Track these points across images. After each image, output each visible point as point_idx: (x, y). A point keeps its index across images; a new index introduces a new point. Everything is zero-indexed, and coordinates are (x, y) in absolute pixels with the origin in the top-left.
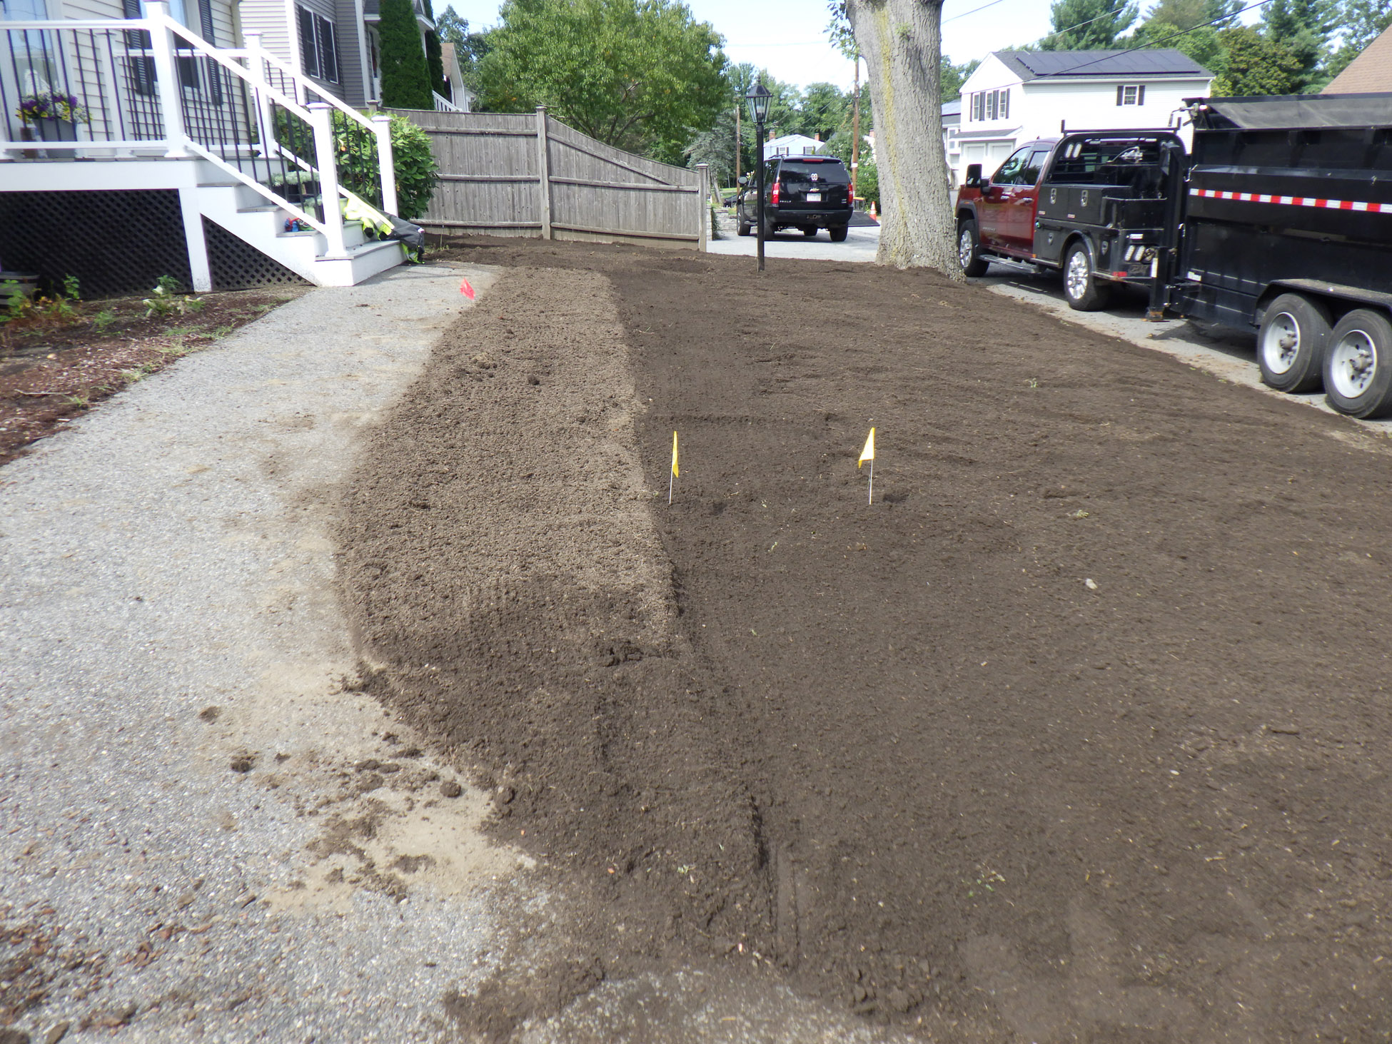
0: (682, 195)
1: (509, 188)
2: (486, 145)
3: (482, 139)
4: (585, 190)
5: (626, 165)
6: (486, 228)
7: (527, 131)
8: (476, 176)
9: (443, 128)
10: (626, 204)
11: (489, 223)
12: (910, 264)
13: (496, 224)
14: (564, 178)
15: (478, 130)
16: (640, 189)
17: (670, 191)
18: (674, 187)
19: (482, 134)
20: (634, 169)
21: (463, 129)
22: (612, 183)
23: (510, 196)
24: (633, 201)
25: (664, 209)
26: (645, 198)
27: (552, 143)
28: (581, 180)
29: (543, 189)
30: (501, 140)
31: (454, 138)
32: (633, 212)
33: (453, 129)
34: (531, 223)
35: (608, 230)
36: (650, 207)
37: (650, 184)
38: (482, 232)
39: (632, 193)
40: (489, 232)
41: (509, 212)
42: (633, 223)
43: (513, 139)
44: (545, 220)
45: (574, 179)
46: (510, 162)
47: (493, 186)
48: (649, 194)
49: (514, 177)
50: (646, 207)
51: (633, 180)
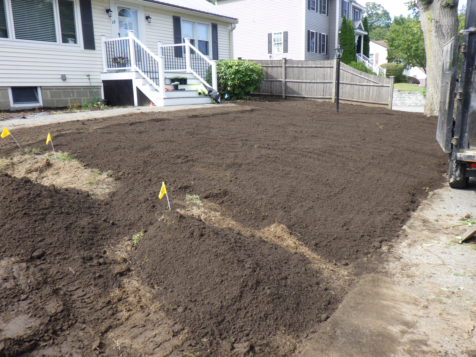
0: (384, 88)
1: (323, 85)
2: (317, 70)
4: (348, 86)
5: (363, 77)
7: (330, 66)
8: (313, 81)
9: (304, 65)
10: (362, 91)
12: (432, 115)
13: (317, 97)
14: (341, 82)
15: (314, 66)
16: (368, 86)
17: (379, 86)
20: (366, 78)
21: (310, 66)
22: (358, 83)
23: (323, 88)
24: (365, 90)
25: (376, 93)
28: (347, 82)
29: (334, 85)
30: (322, 69)
32: (365, 94)
33: (307, 66)
34: (329, 97)
35: (355, 100)
36: (371, 92)
37: (372, 84)
38: (313, 99)
39: (365, 87)
40: (315, 100)
41: (322, 93)
42: (364, 98)
43: (326, 68)
44: (333, 96)
46: (324, 76)
47: (318, 84)
48: (371, 87)
49: (325, 81)
50: (369, 92)
51: (366, 82)
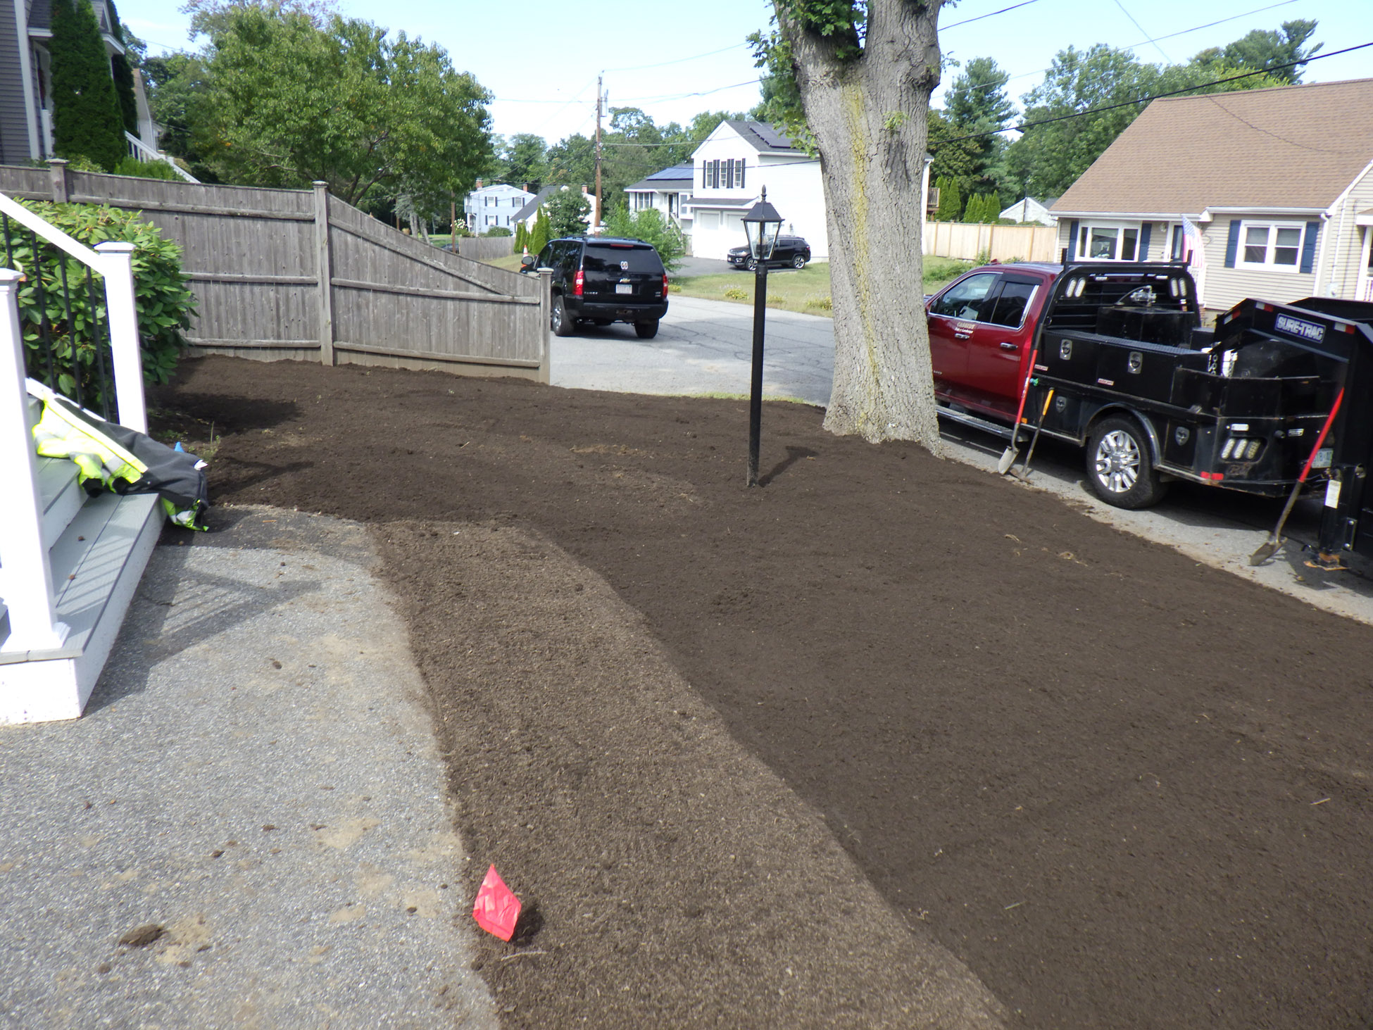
0: (518, 308)
1: (271, 292)
2: (237, 232)
3: (232, 222)
4: (384, 298)
5: (442, 266)
6: (237, 348)
7: (298, 215)
8: (221, 275)
9: (171, 204)
10: (442, 318)
11: (241, 341)
12: (884, 436)
13: (253, 343)
14: (353, 281)
15: (226, 210)
16: (461, 299)
17: (502, 303)
18: (507, 298)
19: (233, 216)
20: (452, 271)
21: (202, 207)
22: (422, 290)
23: (273, 304)
24: (450, 315)
25: (493, 325)
26: (468, 310)
27: (335, 232)
28: (377, 285)
29: (321, 295)
30: (259, 225)
31: (188, 219)
32: (451, 330)
33: (188, 207)
34: (305, 342)
35: (416, 353)
36: (474, 324)
37: (475, 293)
38: (231, 353)
39: (450, 304)
40: (241, 354)
41: (271, 326)
42: (451, 344)
43: (279, 224)
44: (324, 338)
45: (368, 282)
46: (275, 256)
47: (247, 288)
48: (474, 305)
49: (279, 277)
50: (468, 323)
51: (451, 286)
